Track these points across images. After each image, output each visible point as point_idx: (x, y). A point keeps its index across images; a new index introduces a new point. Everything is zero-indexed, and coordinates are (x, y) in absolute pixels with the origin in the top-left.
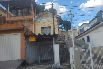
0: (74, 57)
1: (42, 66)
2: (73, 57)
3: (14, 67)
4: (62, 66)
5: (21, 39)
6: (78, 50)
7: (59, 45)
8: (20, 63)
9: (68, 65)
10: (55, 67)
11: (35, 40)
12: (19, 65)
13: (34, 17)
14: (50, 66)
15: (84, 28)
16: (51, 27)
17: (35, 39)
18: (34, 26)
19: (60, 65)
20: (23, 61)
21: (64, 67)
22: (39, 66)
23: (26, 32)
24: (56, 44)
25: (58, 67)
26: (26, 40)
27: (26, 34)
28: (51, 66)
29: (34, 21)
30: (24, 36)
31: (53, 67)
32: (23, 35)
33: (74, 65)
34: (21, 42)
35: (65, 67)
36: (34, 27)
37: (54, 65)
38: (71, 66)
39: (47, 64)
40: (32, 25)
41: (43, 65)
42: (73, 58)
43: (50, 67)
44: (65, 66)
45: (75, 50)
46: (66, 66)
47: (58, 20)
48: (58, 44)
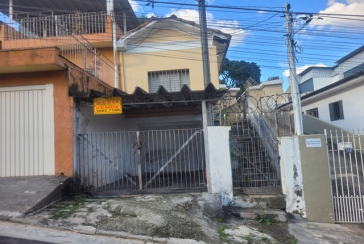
0: (303, 171)
1: (150, 198)
2: (295, 169)
3: (19, 204)
4: (245, 201)
5: (58, 106)
6: (320, 145)
7: (229, 128)
8: (52, 188)
9: (270, 199)
10: (212, 206)
11: (120, 112)
12: (45, 196)
13: (118, 39)
14: (187, 199)
15: (311, 79)
16: (188, 71)
17: (120, 107)
18: (116, 68)
19: (234, 195)
20: (64, 180)
21: (251, 205)
22: (139, 198)
23: (79, 83)
24: (216, 123)
25: (225, 203)
26: (79, 110)
27: (80, 89)
28: (195, 202)
29: (118, 51)
30: (70, 94)
31: (201, 203)
32: (65, 91)
33: (299, 198)
34: (58, 118)
35: (255, 203)
36: (119, 69)
37: (205, 195)
38: (285, 203)
39: (174, 193)
40: (110, 63)
41: (156, 194)
42: (296, 174)
43: (187, 203)
44: (257, 200)
45: (308, 146)
46: (263, 200)
47: (218, 50)
48: (227, 125)
